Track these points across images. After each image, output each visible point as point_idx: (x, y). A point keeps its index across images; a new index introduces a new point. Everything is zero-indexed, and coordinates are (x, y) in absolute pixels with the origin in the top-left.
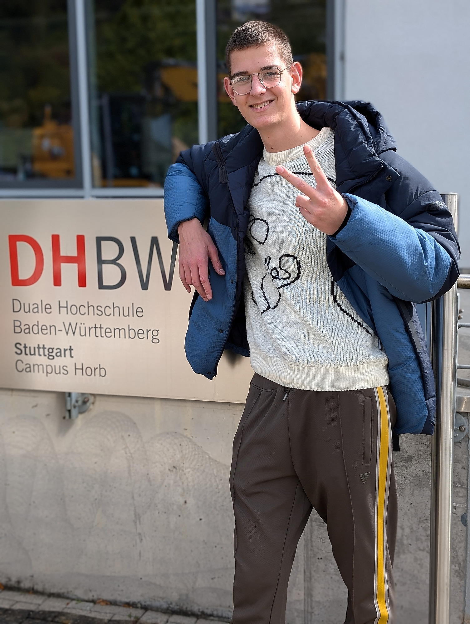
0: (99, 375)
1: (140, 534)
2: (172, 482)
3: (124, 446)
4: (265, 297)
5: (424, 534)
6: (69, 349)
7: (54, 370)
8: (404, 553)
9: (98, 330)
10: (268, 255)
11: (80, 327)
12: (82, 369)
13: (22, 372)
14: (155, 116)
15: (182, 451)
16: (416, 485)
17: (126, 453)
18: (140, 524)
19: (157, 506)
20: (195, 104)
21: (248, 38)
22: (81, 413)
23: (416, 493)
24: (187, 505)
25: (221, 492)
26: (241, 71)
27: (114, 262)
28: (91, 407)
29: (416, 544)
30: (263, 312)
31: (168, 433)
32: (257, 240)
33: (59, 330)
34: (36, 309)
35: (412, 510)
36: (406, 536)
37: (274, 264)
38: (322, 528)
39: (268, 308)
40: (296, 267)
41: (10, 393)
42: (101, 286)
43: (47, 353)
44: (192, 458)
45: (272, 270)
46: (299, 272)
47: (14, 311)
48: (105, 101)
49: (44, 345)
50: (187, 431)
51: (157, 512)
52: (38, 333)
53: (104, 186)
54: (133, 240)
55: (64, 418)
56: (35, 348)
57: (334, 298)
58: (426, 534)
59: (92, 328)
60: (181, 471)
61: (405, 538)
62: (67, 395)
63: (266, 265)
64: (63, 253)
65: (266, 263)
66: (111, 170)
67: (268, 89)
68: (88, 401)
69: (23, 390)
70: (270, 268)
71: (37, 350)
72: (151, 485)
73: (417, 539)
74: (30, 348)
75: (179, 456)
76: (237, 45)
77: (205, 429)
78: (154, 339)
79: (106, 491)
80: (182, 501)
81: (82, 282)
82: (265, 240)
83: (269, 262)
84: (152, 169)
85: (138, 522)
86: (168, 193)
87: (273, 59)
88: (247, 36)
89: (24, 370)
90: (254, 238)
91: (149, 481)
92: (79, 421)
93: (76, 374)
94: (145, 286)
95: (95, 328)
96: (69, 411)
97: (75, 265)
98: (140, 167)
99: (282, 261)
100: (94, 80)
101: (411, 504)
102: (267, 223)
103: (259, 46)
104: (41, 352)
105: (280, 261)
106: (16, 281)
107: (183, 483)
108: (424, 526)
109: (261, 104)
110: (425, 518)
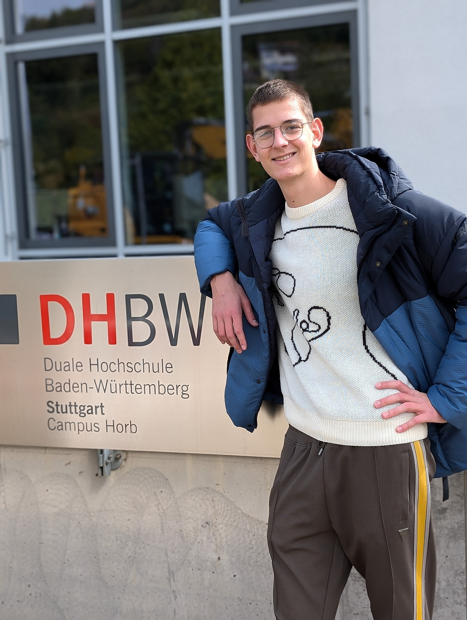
0: (130, 432)
1: (174, 591)
2: (205, 538)
3: (156, 503)
4: (296, 349)
5: (461, 587)
6: (100, 406)
7: (85, 427)
8: (441, 607)
9: (129, 387)
10: (296, 308)
11: (111, 384)
12: (113, 426)
13: (55, 430)
14: (187, 173)
15: (214, 507)
16: (450, 538)
17: (159, 510)
18: (174, 581)
19: (190, 563)
20: (224, 161)
21: (270, 93)
22: (113, 469)
23: (451, 545)
24: (221, 561)
25: (255, 548)
26: (264, 125)
27: (143, 319)
28: (124, 463)
29: (453, 597)
30: (295, 365)
31: (200, 489)
32: (284, 293)
33: (90, 388)
34: (67, 367)
35: (448, 563)
36: (443, 589)
37: (303, 316)
38: (357, 582)
39: (300, 360)
40: (326, 318)
41: (43, 451)
42: (131, 343)
43: (78, 410)
44: (225, 514)
45: (301, 323)
46: (329, 324)
47: (46, 370)
48: (138, 160)
49: (75, 403)
50: (219, 486)
51: (191, 569)
52: (70, 391)
53: (137, 243)
54: (162, 296)
55: (97, 475)
56: (66, 406)
57: (366, 348)
58: (463, 587)
59: (122, 384)
60: (214, 527)
61: (442, 591)
62: (99, 452)
63: (295, 317)
64: (93, 312)
65: (294, 316)
66: (145, 227)
67: (290, 142)
68: (120, 457)
69: (56, 448)
70: (300, 321)
71: (68, 408)
72: (184, 542)
73: (454, 593)
74: (62, 406)
75: (211, 512)
76: (259, 100)
77: (237, 484)
78: (184, 394)
79: (139, 548)
80: (215, 557)
81: (112, 340)
82: (293, 293)
83: (298, 314)
84: (185, 226)
85: (172, 580)
86: (198, 248)
87: (295, 113)
88: (269, 91)
89: (56, 428)
90: (281, 291)
91: (182, 537)
92: (112, 477)
93: (107, 431)
94: (174, 341)
95: (126, 384)
96: (102, 468)
97: (105, 323)
98: (173, 224)
99: (311, 313)
100: (125, 140)
101: (447, 557)
102: (293, 277)
103: (281, 100)
104: (73, 410)
105: (309, 313)
106: (48, 340)
107: (216, 539)
108: (460, 579)
109: (283, 156)
110: (461, 571)
